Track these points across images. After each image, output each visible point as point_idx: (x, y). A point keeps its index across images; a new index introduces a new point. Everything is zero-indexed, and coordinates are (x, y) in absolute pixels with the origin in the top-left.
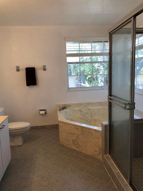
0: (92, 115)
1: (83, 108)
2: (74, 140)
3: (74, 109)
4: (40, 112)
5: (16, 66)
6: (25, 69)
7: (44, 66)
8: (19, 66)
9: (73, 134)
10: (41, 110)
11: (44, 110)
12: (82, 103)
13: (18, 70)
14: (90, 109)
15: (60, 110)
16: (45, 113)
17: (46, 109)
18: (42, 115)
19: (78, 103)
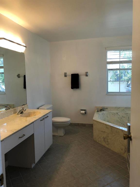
0: (129, 119)
1: (120, 112)
2: (104, 137)
3: (112, 112)
4: (81, 111)
5: (65, 73)
6: (71, 75)
7: (86, 72)
8: (66, 73)
9: (104, 132)
10: (82, 110)
11: (85, 110)
12: (120, 107)
13: (66, 76)
14: (127, 114)
15: (98, 111)
16: (85, 113)
17: (86, 110)
18: (82, 114)
19: (116, 106)
